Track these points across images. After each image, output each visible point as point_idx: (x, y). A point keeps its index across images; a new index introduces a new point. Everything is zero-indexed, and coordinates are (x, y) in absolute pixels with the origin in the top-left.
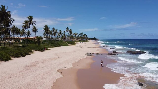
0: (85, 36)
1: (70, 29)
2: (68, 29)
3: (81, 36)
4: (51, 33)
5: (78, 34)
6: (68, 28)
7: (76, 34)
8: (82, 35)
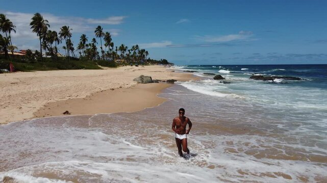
0: (144, 54)
1: (107, 33)
2: (101, 31)
3: (135, 53)
4: (55, 38)
5: (127, 47)
6: (99, 27)
7: (123, 48)
8: (137, 51)
